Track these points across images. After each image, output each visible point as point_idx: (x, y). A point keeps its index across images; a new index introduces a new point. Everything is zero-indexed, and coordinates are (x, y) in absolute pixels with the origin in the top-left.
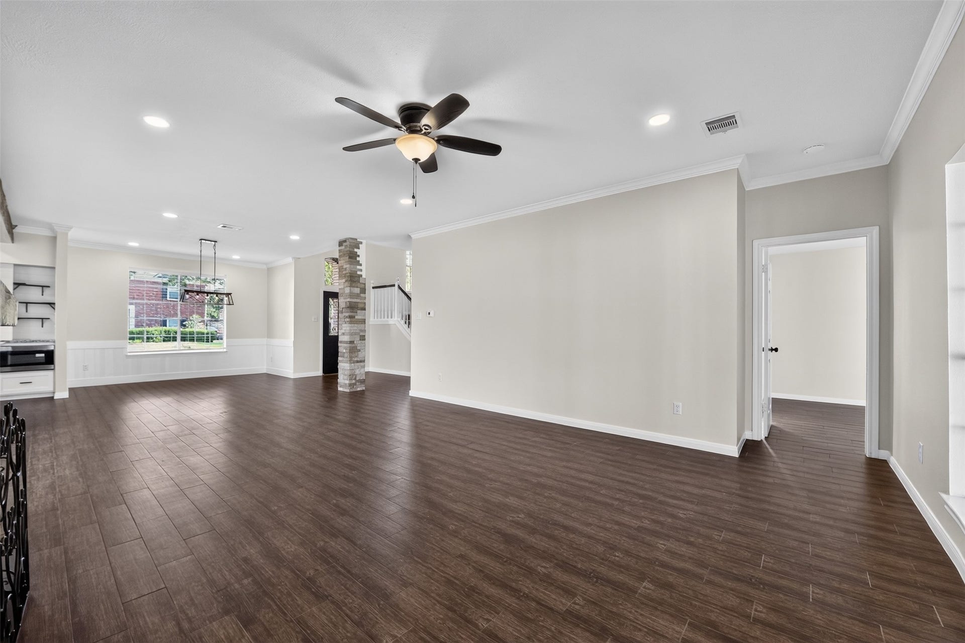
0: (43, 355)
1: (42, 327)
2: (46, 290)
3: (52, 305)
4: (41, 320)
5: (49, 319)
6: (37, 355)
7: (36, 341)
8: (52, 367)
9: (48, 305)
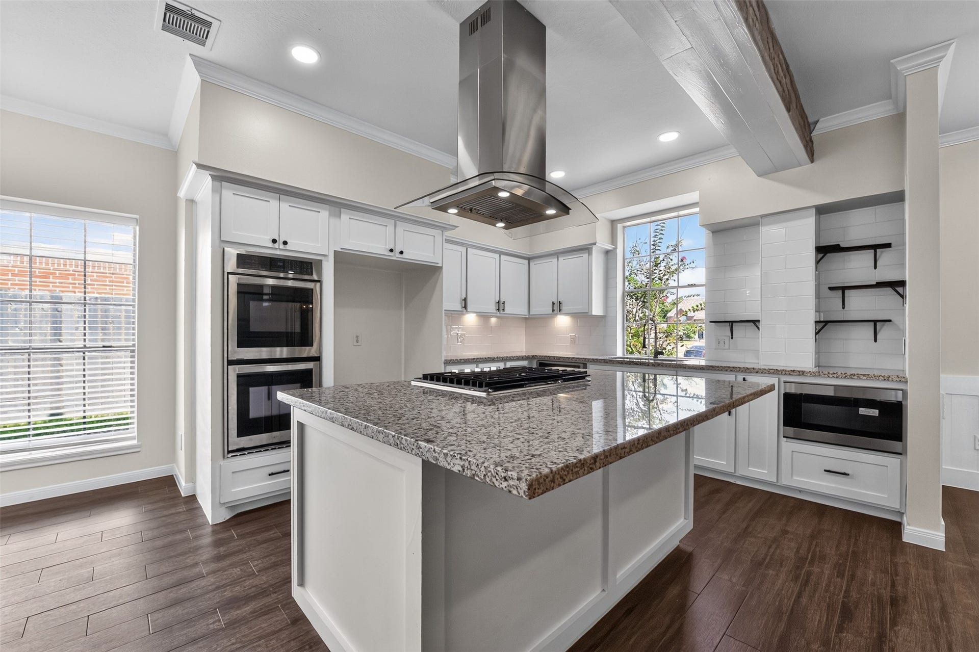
0: (875, 412)
1: (876, 341)
2: (885, 257)
3: (900, 290)
4: (873, 323)
5: (890, 321)
6: (862, 411)
7: (859, 377)
8: (896, 445)
9: (889, 290)
